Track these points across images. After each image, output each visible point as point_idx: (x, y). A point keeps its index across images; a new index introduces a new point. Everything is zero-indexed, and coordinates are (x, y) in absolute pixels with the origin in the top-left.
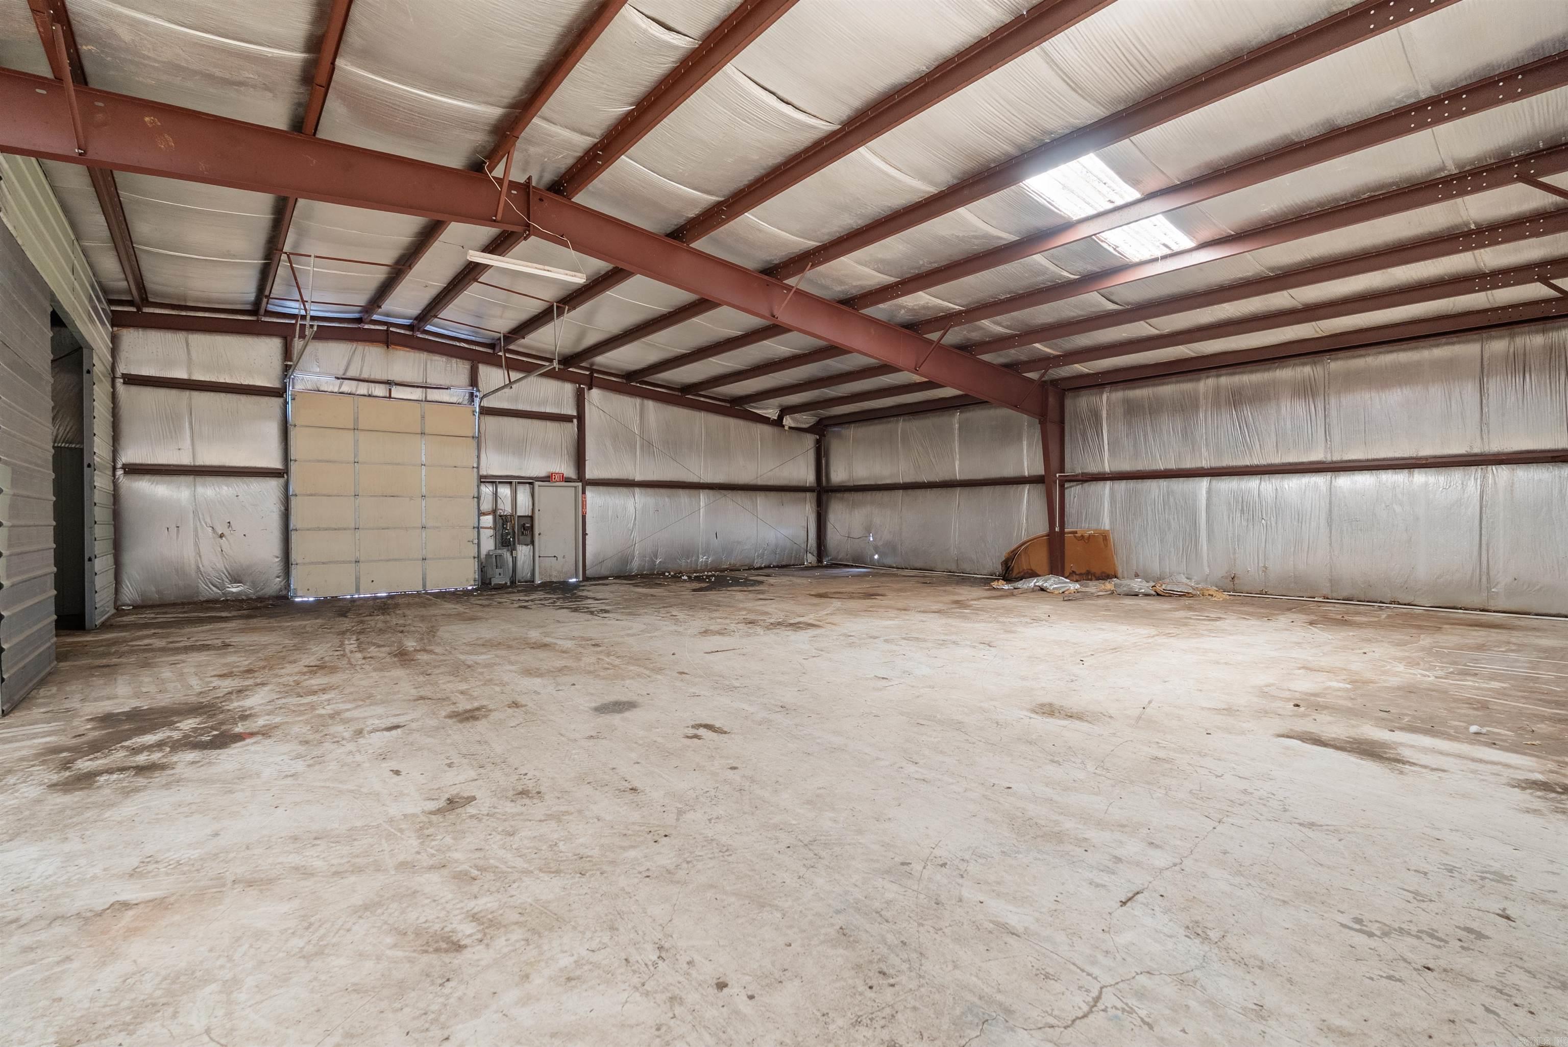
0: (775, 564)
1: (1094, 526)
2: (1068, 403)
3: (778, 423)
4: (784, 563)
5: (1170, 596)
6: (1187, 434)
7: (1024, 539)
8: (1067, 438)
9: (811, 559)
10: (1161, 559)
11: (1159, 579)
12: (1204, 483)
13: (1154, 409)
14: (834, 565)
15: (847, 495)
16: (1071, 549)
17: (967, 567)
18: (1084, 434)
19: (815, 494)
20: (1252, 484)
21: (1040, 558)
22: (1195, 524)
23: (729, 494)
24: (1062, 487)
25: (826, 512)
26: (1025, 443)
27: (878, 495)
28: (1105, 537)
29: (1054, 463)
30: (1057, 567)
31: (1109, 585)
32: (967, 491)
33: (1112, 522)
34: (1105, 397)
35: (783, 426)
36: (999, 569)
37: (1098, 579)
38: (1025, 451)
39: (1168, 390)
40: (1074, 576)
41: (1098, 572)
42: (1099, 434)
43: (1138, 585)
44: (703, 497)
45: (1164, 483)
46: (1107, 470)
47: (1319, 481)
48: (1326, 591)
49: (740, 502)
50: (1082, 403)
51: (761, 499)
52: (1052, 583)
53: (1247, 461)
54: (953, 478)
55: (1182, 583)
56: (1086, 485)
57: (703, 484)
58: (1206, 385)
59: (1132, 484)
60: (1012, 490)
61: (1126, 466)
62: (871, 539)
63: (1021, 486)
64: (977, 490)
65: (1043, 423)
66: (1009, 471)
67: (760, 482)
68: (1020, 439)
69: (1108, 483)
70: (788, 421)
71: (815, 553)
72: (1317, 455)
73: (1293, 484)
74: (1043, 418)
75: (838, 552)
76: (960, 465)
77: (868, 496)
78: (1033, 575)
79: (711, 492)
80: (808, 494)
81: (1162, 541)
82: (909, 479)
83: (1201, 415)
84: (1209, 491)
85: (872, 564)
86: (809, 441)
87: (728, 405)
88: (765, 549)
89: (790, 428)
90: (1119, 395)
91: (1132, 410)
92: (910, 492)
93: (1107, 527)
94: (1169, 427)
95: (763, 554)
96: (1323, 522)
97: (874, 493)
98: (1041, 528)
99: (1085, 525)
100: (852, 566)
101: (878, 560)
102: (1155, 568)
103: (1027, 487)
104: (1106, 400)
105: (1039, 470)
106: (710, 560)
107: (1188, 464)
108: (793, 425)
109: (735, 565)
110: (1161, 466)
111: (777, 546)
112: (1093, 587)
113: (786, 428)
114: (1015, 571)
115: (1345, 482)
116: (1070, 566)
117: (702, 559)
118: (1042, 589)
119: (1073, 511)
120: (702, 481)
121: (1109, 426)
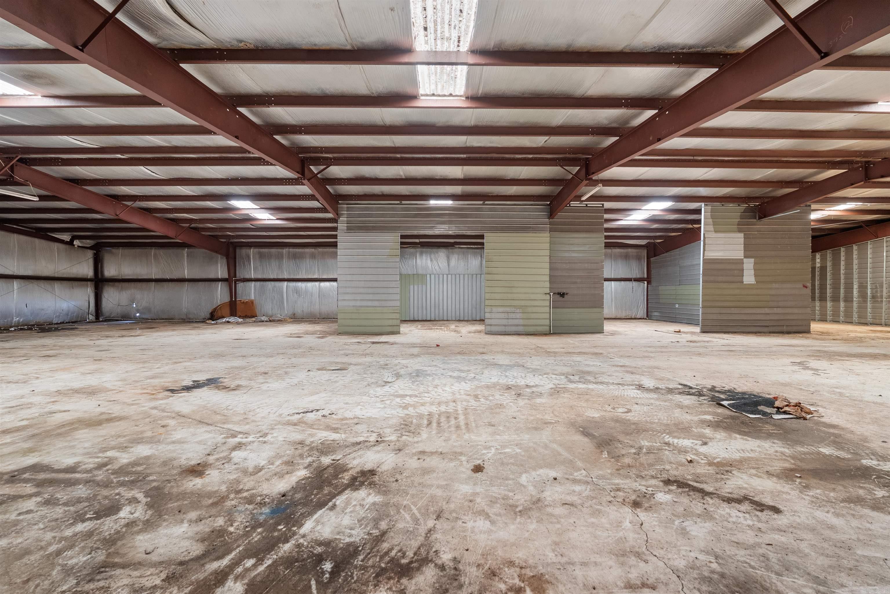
0: (67, 321)
1: (248, 298)
2: (238, 251)
3: (70, 243)
4: (73, 320)
5: (274, 321)
6: (280, 267)
7: (219, 304)
8: (237, 264)
9: (92, 318)
10: (272, 310)
11: (271, 316)
12: (285, 283)
13: (270, 257)
14: (108, 320)
15: (117, 284)
16: (239, 307)
17: (191, 316)
18: (244, 264)
19: (94, 283)
20: (299, 284)
21: (227, 310)
22: (283, 297)
23: (35, 282)
24: (235, 283)
25: (102, 292)
26: (219, 265)
27: (139, 284)
28: (252, 302)
29: (232, 274)
30: (233, 314)
31: (254, 319)
32: (191, 284)
33: (255, 297)
34: (252, 250)
35: (74, 245)
36: (208, 316)
37: (250, 318)
38: (219, 268)
39: (274, 251)
40: (240, 317)
41: (250, 315)
42: (250, 264)
43: (263, 318)
44: (16, 284)
45: (273, 283)
46: (253, 277)
47: (317, 284)
48: (318, 317)
49: (43, 287)
50: (244, 251)
51: (57, 285)
52: (232, 319)
53: (298, 277)
54: (184, 277)
55: (279, 317)
56: (245, 283)
57: (16, 276)
58: (285, 251)
59: (262, 283)
60: (213, 284)
61: (260, 276)
62: (134, 306)
63: (217, 283)
64: (196, 283)
65: (227, 258)
66: (212, 276)
67: (56, 275)
68: (217, 263)
69: (253, 283)
70: (76, 243)
71: (94, 314)
72: (316, 276)
73: (310, 284)
74: (227, 256)
75: (111, 313)
76: (188, 272)
77: (133, 284)
78: (223, 317)
79: (21, 281)
80: (89, 283)
81: (272, 303)
82: (158, 277)
83: (284, 261)
84: (287, 286)
85: (135, 318)
86: (90, 254)
87: (34, 231)
88: (60, 313)
89: (78, 246)
90: (257, 250)
91: (262, 256)
92: (159, 283)
93: (253, 298)
94: (274, 263)
95: (60, 316)
96: (317, 296)
97: (136, 283)
98: (227, 299)
99: (245, 298)
100: (121, 320)
101: (139, 316)
102: (270, 313)
103: (220, 283)
104: (252, 251)
105: (226, 276)
106: (21, 320)
107: (280, 277)
108: (80, 245)
109: (39, 322)
110: (272, 277)
111: (68, 311)
112: (248, 320)
113: (76, 246)
114: (216, 317)
115: (323, 284)
116: (239, 313)
117: (16, 319)
118: (228, 322)
119: (240, 293)
120: (15, 274)
121: (253, 262)
